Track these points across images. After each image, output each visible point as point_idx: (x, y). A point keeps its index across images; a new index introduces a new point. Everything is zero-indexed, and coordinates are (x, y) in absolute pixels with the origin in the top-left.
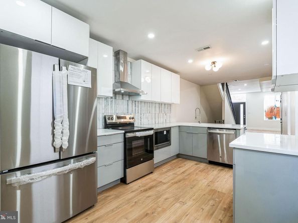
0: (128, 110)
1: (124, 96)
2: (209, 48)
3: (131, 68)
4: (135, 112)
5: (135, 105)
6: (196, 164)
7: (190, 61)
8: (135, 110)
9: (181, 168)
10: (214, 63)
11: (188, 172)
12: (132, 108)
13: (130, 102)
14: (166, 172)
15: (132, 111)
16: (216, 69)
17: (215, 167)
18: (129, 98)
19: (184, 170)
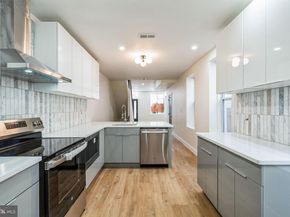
0: (27, 108)
1: (19, 82)
2: (153, 36)
3: (33, 32)
4: (41, 111)
5: (41, 99)
6: (130, 173)
7: (122, 48)
8: (41, 108)
9: (118, 185)
10: (143, 57)
11: (130, 189)
12: (36, 106)
13: (31, 94)
14: (104, 199)
15: (36, 110)
16: (143, 65)
17: (150, 170)
18: (30, 86)
19: (123, 186)
